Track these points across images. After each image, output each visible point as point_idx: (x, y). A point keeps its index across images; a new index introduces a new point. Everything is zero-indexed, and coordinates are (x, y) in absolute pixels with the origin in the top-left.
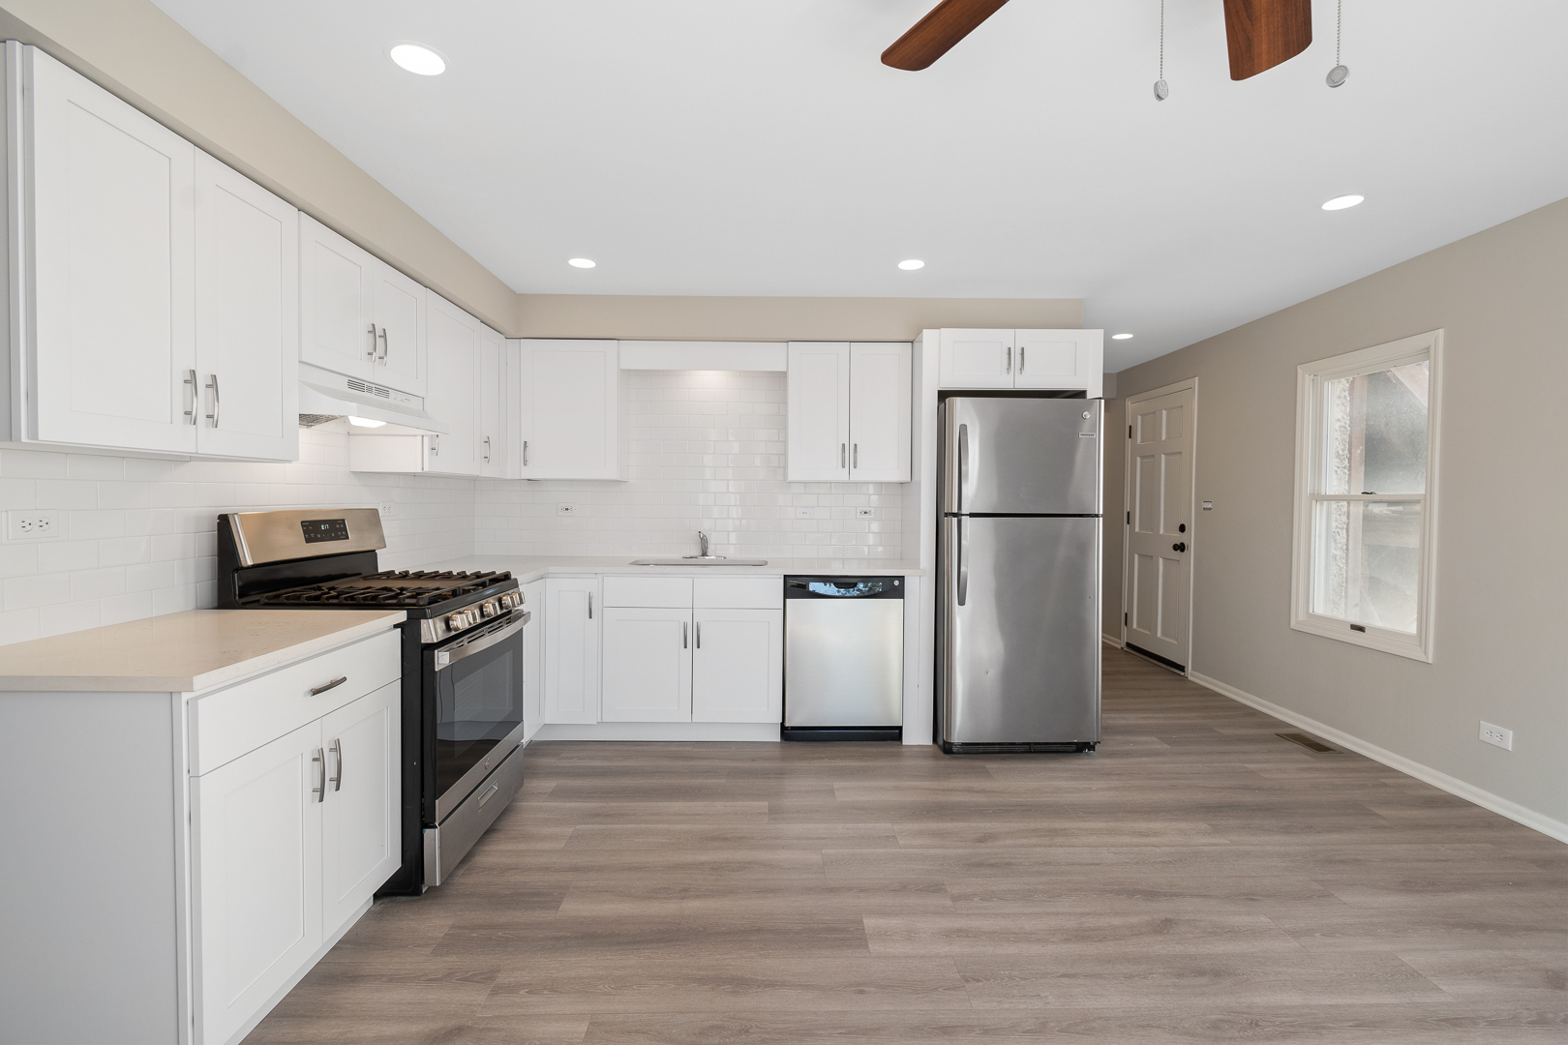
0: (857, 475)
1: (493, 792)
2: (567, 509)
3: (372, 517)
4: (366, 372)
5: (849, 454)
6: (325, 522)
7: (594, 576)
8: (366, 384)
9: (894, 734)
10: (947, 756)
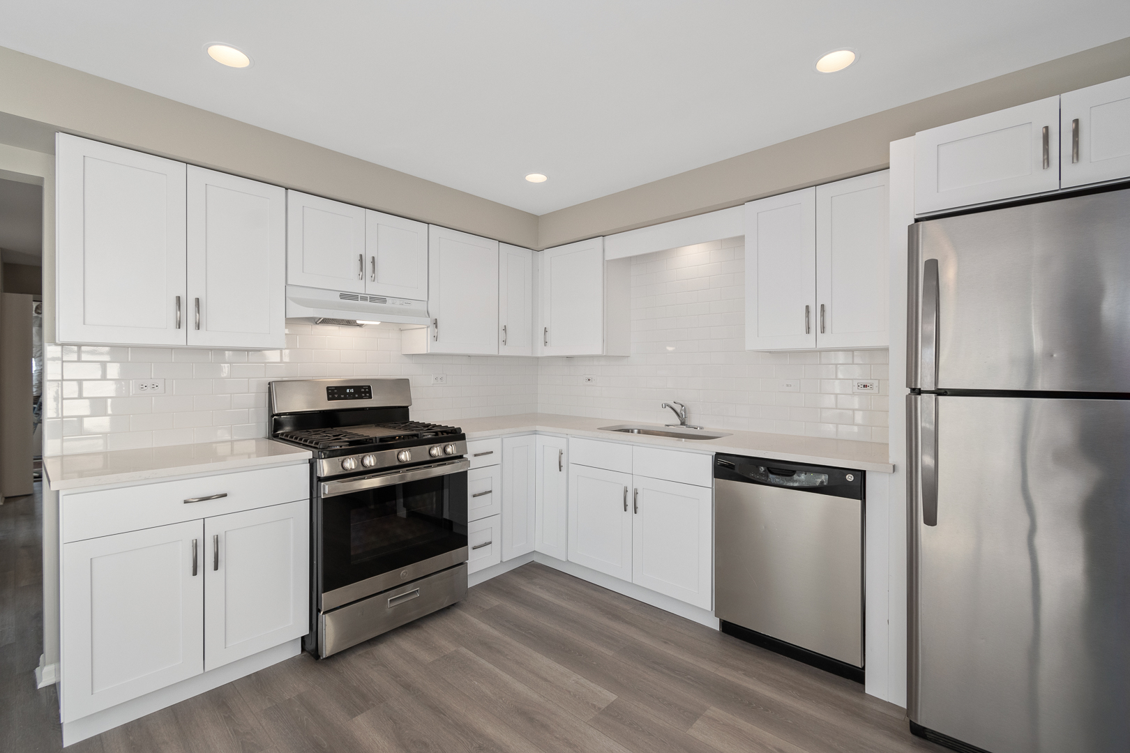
0: (825, 341)
1: (416, 596)
2: (589, 380)
3: (402, 385)
4: (356, 287)
5: (815, 317)
6: (350, 387)
7: (565, 436)
8: (359, 295)
9: (856, 675)
10: (916, 739)
